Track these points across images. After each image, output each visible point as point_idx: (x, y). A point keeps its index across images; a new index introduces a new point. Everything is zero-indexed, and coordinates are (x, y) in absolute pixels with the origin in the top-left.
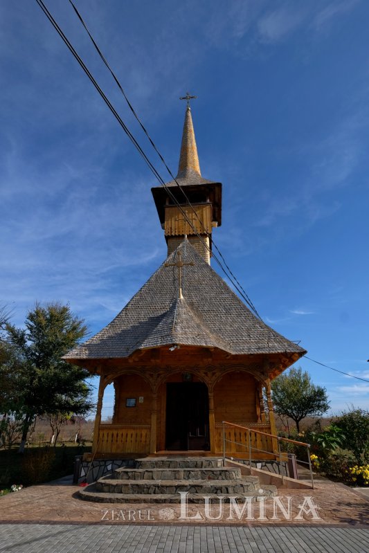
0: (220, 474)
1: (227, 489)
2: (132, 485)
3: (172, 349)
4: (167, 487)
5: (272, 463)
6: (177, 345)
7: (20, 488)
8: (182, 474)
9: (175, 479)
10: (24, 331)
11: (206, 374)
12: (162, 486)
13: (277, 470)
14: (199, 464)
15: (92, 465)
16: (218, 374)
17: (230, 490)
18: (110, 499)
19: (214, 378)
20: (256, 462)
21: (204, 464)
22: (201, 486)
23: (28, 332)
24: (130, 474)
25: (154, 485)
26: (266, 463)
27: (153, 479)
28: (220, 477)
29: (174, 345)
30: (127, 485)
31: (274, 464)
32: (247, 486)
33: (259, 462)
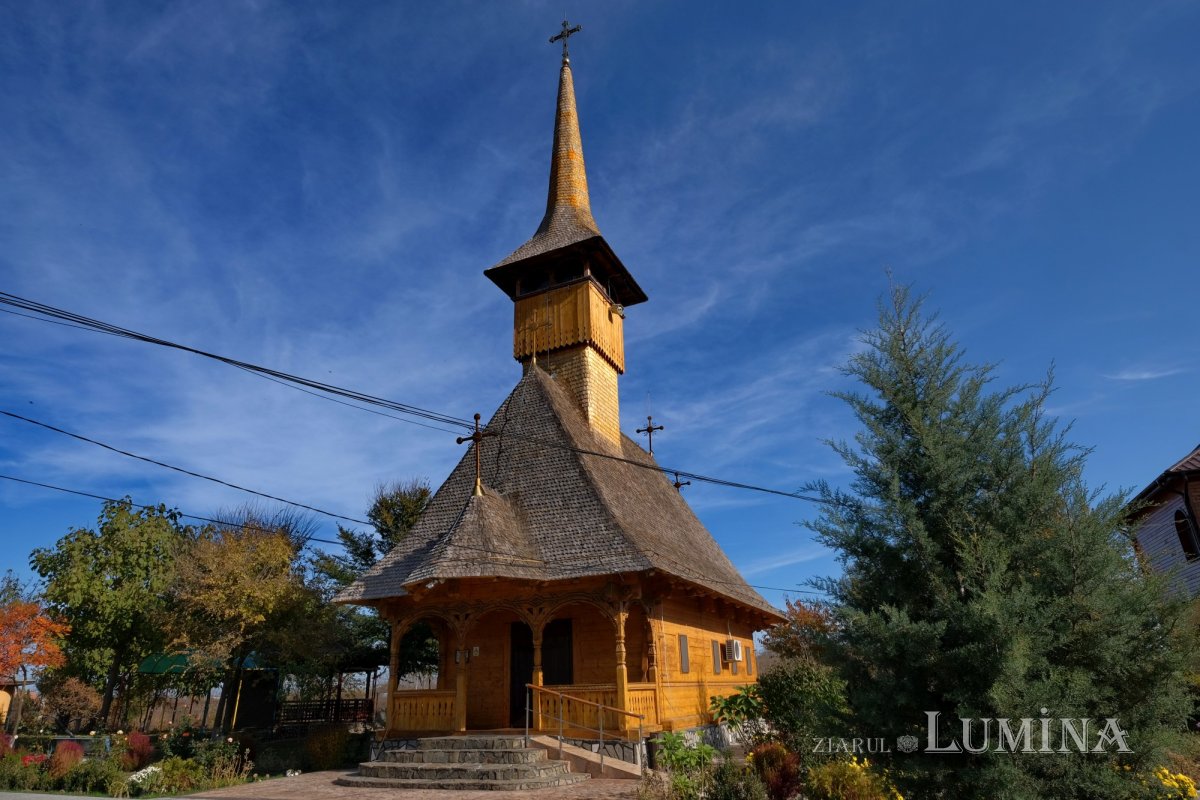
0: (503, 757)
1: (495, 774)
2: (390, 768)
3: (431, 586)
4: (426, 770)
5: (614, 744)
6: (438, 579)
7: (297, 774)
8: (457, 756)
9: (449, 762)
10: (372, 536)
11: (530, 610)
12: (422, 769)
13: (621, 755)
14: (490, 743)
15: (383, 745)
16: (547, 610)
17: (499, 775)
18: (357, 783)
19: (541, 616)
20: (591, 743)
21: (496, 744)
22: (465, 771)
23: (378, 537)
24: (398, 756)
25: (413, 769)
26: (606, 743)
27: (423, 762)
28: (502, 761)
29: (433, 579)
30: (384, 768)
31: (618, 746)
32: (525, 771)
33: (596, 742)
